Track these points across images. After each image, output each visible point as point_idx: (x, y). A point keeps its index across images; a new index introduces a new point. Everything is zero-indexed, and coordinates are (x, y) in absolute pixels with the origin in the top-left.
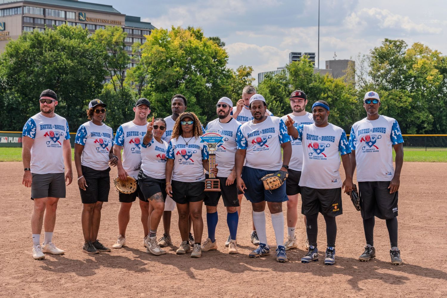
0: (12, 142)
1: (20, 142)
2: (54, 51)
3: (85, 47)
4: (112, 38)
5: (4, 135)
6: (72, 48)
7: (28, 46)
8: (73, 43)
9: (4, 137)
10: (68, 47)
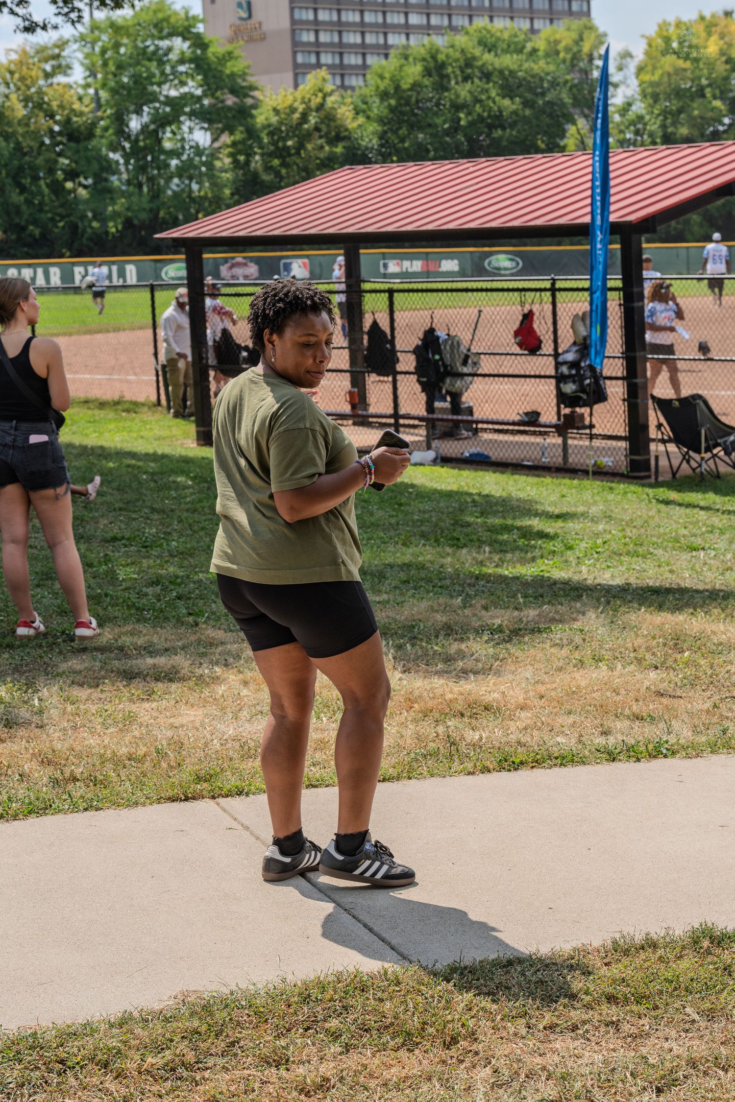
0: (410, 270)
1: (425, 269)
2: (472, 83)
3: (532, 69)
4: (581, 46)
5: (394, 256)
6: (507, 73)
7: (419, 74)
8: (508, 61)
9: (395, 262)
10: (501, 72)
